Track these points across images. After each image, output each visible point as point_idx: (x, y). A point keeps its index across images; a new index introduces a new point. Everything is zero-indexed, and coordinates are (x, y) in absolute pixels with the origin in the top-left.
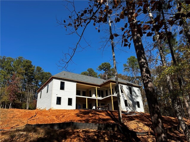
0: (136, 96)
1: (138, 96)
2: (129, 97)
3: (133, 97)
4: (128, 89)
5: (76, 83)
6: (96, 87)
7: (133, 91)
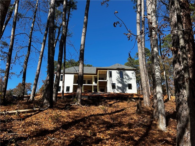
0: (128, 79)
1: (131, 79)
2: (119, 81)
3: (125, 80)
4: (118, 73)
5: (74, 75)
6: (93, 76)
7: (125, 75)
